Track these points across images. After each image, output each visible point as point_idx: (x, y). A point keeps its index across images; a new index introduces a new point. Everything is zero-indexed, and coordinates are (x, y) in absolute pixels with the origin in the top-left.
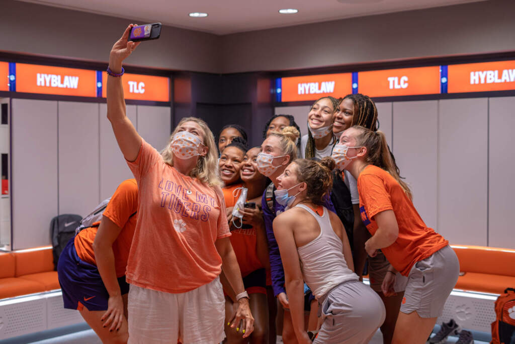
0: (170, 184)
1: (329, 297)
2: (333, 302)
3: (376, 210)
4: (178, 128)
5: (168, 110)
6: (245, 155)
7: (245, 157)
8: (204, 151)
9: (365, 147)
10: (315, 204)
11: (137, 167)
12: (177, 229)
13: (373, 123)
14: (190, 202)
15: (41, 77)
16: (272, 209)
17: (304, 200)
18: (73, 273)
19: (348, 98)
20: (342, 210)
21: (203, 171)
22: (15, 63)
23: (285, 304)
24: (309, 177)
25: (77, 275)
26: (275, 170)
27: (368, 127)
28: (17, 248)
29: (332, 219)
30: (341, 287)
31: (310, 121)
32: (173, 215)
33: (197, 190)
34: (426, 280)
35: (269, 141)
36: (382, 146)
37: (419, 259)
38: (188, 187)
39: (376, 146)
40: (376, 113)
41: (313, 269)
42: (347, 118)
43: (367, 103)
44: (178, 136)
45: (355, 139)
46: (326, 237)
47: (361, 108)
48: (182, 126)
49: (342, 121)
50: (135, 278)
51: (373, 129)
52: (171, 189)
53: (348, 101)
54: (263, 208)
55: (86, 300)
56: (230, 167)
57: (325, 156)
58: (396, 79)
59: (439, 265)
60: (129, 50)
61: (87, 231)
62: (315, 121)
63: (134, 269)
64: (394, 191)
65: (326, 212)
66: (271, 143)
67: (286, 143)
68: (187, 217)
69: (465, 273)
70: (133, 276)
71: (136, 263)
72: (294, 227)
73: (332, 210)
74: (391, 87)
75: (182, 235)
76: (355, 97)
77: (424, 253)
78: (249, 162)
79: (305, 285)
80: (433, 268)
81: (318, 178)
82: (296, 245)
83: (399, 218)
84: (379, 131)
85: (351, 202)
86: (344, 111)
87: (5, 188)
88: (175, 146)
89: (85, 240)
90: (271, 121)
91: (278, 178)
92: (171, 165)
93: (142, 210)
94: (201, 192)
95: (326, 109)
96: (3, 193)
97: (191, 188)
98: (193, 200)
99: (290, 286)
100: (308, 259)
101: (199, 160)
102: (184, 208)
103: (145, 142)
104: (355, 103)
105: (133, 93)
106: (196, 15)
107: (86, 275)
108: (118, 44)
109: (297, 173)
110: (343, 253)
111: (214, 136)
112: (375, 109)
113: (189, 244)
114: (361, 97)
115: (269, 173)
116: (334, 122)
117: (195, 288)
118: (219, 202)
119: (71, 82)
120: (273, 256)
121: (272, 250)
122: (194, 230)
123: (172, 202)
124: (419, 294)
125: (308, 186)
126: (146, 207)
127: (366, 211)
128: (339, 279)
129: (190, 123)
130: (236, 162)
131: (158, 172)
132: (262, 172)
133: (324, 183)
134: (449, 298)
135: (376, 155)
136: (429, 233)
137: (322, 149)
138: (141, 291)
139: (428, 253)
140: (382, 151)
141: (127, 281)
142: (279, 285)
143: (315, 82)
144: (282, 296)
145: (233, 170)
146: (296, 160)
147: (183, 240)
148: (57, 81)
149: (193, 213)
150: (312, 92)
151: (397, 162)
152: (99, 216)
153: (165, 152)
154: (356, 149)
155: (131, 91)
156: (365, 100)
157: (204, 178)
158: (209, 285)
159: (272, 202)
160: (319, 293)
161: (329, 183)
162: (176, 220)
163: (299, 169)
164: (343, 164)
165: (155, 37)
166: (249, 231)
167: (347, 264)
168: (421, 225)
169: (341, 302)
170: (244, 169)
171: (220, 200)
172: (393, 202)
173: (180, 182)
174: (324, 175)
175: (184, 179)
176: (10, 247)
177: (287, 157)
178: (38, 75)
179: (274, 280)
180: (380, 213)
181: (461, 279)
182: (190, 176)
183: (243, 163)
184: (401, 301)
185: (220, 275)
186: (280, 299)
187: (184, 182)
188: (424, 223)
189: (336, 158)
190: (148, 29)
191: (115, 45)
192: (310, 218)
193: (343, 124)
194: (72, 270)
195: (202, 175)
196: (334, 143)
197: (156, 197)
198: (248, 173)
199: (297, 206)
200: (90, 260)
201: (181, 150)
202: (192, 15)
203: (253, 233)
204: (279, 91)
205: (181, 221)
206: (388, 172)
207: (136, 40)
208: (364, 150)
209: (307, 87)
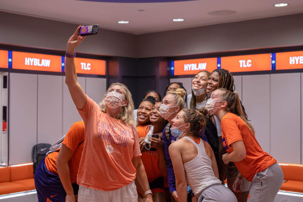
0: (104, 124)
1: (203, 194)
2: (205, 197)
3: (232, 140)
4: (110, 89)
5: (105, 80)
6: (153, 106)
7: (154, 107)
8: (125, 103)
9: (226, 102)
10: (195, 136)
11: (84, 113)
12: (108, 151)
13: (231, 87)
14: (116, 135)
15: (27, 60)
16: (169, 139)
17: (188, 134)
18: (44, 180)
19: (215, 71)
20: (212, 140)
21: (124, 115)
22: (12, 51)
23: (176, 198)
24: (191, 120)
25: (46, 181)
26: (170, 115)
27: (228, 89)
28: (11, 164)
29: (205, 146)
30: (210, 188)
31: (193, 85)
32: (106, 143)
33: (121, 128)
34: (263, 185)
35: (167, 97)
36: (236, 101)
37: (259, 171)
38: (115, 125)
39: (233, 101)
40: (233, 80)
41: (193, 177)
42: (215, 83)
43: (227, 74)
44: (109, 94)
45: (220, 96)
46: (201, 157)
47: (224, 77)
48: (111, 88)
49: (212, 85)
50: (82, 182)
51: (231, 90)
52: (104, 127)
53: (216, 73)
54: (163, 138)
55: (52, 197)
56: (144, 113)
57: (202, 107)
58: (244, 61)
59: (271, 174)
60: (78, 41)
61: (53, 154)
62: (196, 85)
63: (82, 176)
64: (243, 129)
65: (201, 142)
66: (169, 99)
67: (178, 99)
68: (114, 144)
69: (287, 181)
70: (81, 180)
71: (83, 172)
72: (181, 151)
73: (206, 141)
74: (241, 66)
75: (111, 155)
76: (220, 71)
77: (262, 167)
78: (155, 111)
79: (188, 187)
80: (267, 176)
81: (197, 120)
82: (183, 162)
83: (246, 145)
84: (235, 92)
85: (217, 135)
86: (213, 79)
87: (4, 127)
88: (108, 100)
89: (51, 159)
90: (169, 86)
91: (173, 120)
92: (105, 112)
93: (87, 140)
94: (124, 129)
95: (203, 78)
96: (4, 130)
97: (117, 126)
98: (118, 133)
99: (179, 187)
100: (190, 171)
101: (122, 109)
102: (113, 138)
103: (89, 98)
104: (220, 74)
105: (84, 69)
106: (122, 22)
107: (52, 181)
108: (72, 38)
109: (184, 117)
110: (212, 167)
111: (131, 94)
112: (232, 78)
113: (115, 160)
114: (223, 71)
115: (167, 117)
116: (207, 86)
117: (119, 188)
118: (134, 135)
119: (46, 63)
120: (169, 168)
121: (169, 165)
122: (118, 152)
123: (105, 135)
124: (259, 193)
125: (191, 125)
126: (90, 138)
127: (226, 141)
128: (209, 183)
129: (116, 86)
130: (147, 111)
131: (97, 116)
132: (162, 116)
133: (201, 124)
134: (277, 195)
135: (233, 106)
136: (265, 155)
137: (200, 103)
138: (86, 190)
139: (264, 167)
140: (236, 104)
141: (77, 183)
142: (173, 186)
143: (194, 63)
144: (175, 193)
145: (146, 115)
146: (184, 109)
147: (112, 158)
148: (38, 62)
149: (118, 141)
150: (193, 69)
151: (245, 111)
152: (60, 145)
153: (101, 104)
154: (220, 102)
155: (82, 68)
156: (226, 72)
157: (125, 120)
158: (128, 186)
159: (169, 135)
160: (197, 191)
161: (204, 123)
162: (108, 146)
163: (185, 114)
164: (212, 111)
165: (95, 33)
166: (154, 153)
167: (214, 174)
168: (260, 150)
169: (210, 197)
170: (152, 115)
171: (135, 134)
172: (243, 136)
173: (110, 122)
174: (201, 118)
175: (112, 120)
176: (7, 163)
177: (178, 107)
178: (26, 59)
179: (170, 183)
180: (234, 142)
181: (284, 185)
182: (116, 118)
183: (152, 111)
184: (247, 197)
185: (135, 180)
186: (173, 195)
187: (113, 123)
188: (262, 149)
189: (208, 107)
190: (90, 28)
191: (70, 39)
192: (192, 145)
193: (212, 87)
194: (43, 178)
195: (124, 118)
196: (207, 99)
197: (95, 132)
198: (155, 117)
199: (184, 137)
200: (55, 171)
201: (111, 103)
202: (119, 22)
203: (157, 154)
204: (172, 68)
205: (111, 146)
206: (240, 117)
207: (83, 35)
208: (225, 103)
209: (190, 67)
